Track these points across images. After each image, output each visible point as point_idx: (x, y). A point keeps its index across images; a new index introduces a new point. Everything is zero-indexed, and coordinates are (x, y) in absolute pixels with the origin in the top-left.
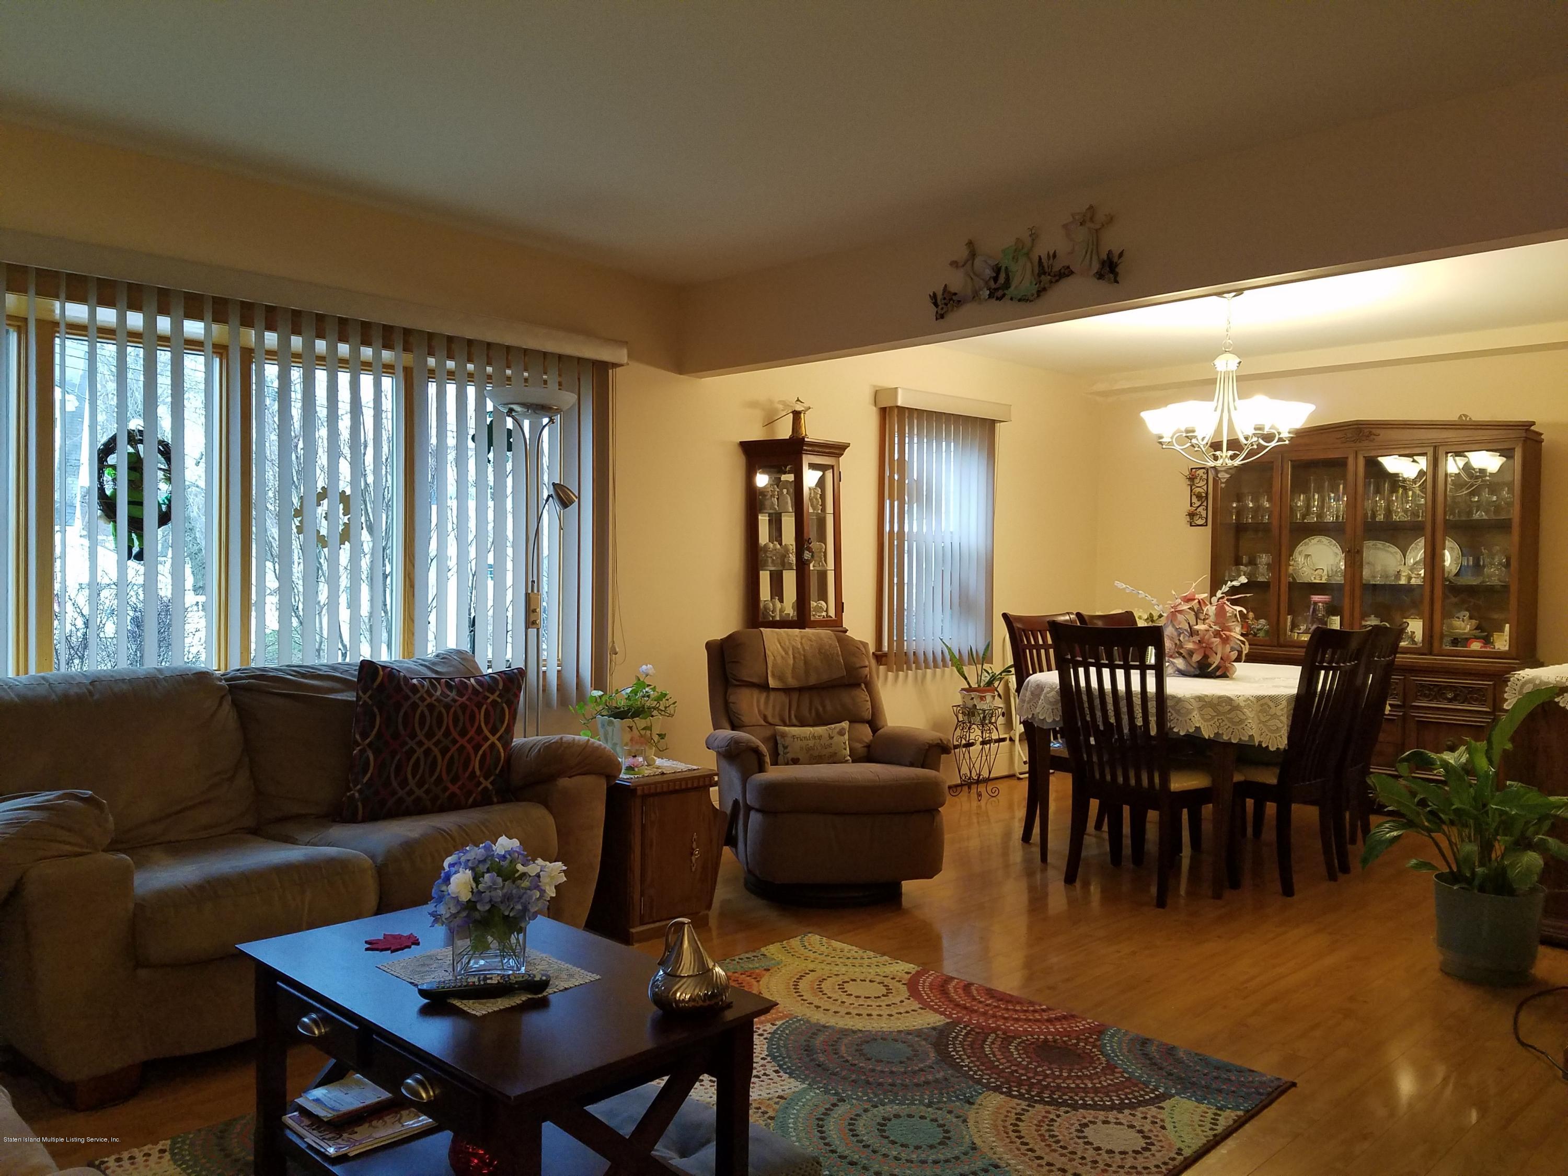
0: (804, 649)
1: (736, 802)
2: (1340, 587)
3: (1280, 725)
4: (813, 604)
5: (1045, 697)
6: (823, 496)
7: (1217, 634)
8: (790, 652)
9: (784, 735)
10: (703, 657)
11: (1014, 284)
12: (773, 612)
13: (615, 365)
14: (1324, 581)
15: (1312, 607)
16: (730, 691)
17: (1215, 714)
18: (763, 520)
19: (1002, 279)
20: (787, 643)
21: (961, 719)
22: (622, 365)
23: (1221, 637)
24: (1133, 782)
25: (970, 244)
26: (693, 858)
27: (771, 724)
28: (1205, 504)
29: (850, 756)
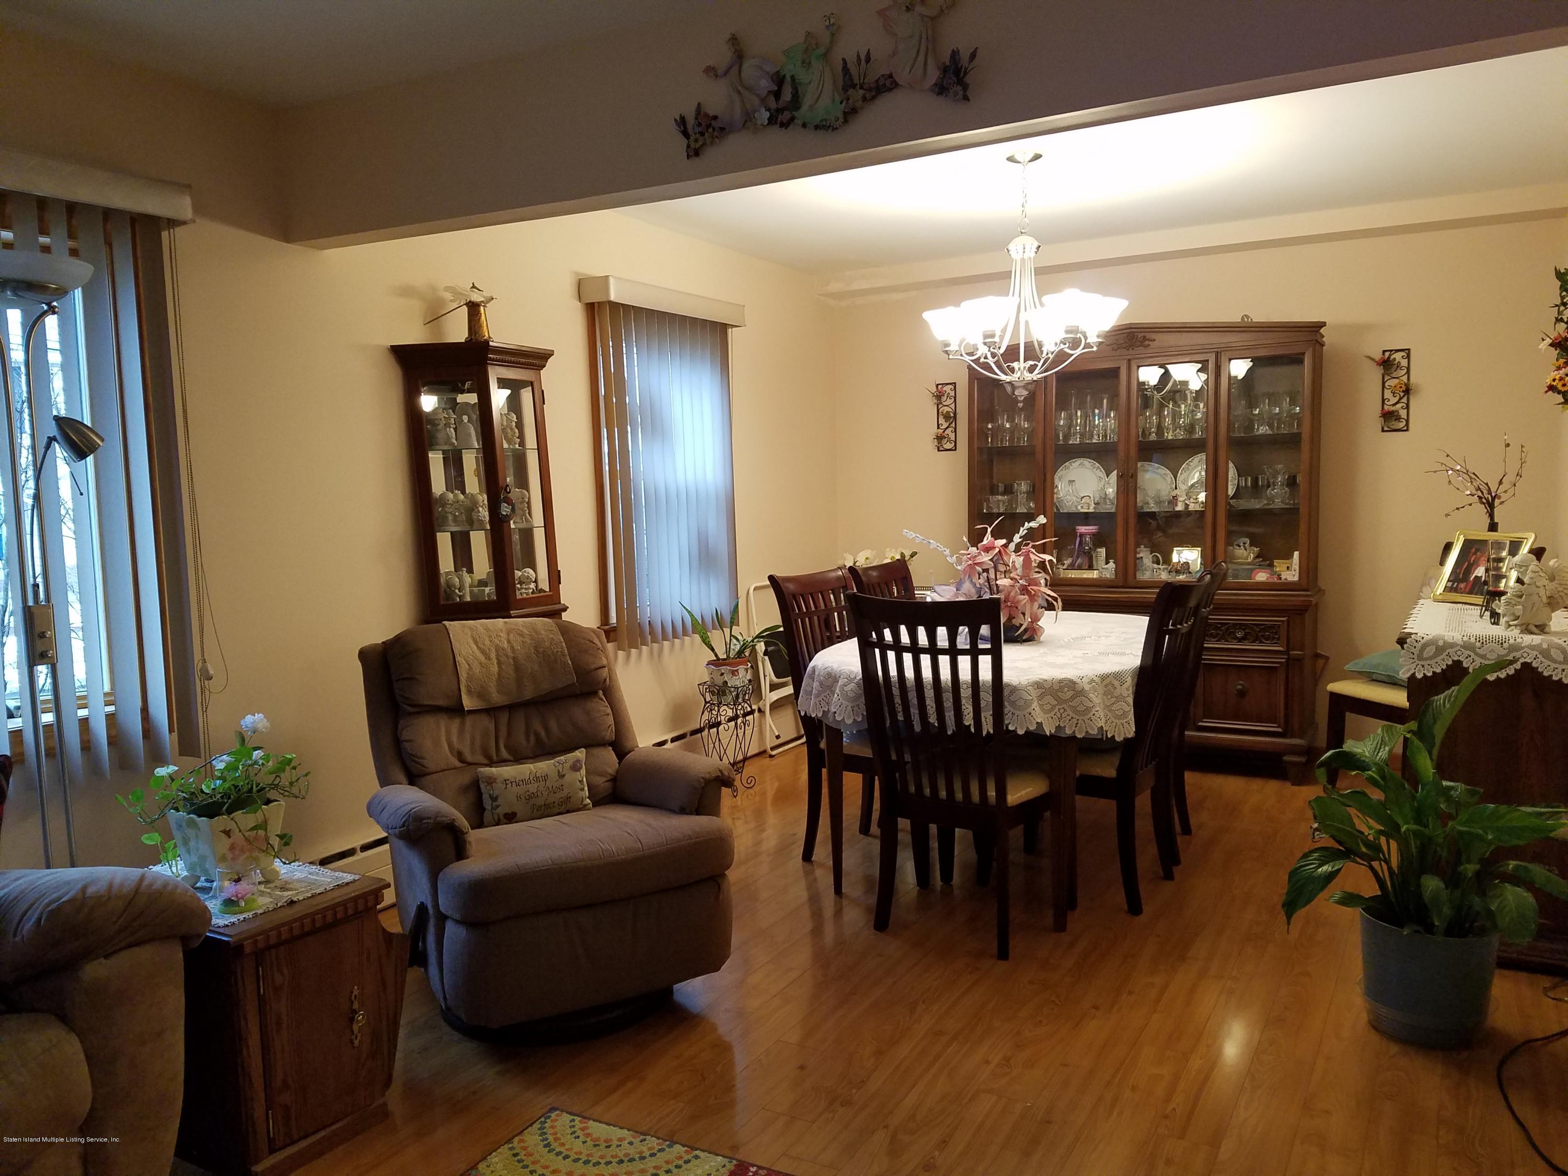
0: (512, 648)
1: (422, 908)
2: (1110, 516)
3: (1127, 708)
4: (518, 574)
5: (842, 690)
6: (520, 425)
7: (1024, 590)
8: (493, 655)
9: (491, 781)
10: (356, 673)
11: (807, 102)
12: (460, 591)
13: (172, 223)
14: (1091, 510)
15: (1078, 539)
16: (402, 723)
17: (1056, 702)
18: (436, 459)
19: (787, 95)
20: (487, 642)
21: (708, 699)
22: (184, 223)
23: (1028, 593)
24: (959, 796)
25: (734, 40)
26: (355, 1027)
27: (470, 764)
28: (953, 425)
29: (588, 798)
